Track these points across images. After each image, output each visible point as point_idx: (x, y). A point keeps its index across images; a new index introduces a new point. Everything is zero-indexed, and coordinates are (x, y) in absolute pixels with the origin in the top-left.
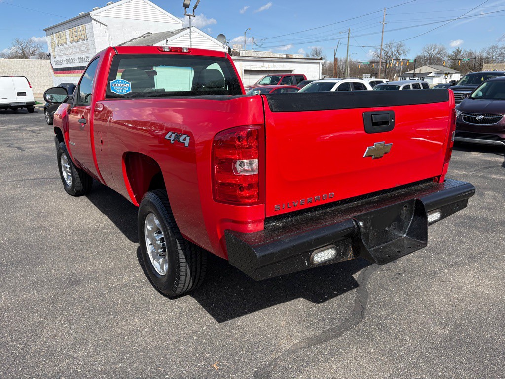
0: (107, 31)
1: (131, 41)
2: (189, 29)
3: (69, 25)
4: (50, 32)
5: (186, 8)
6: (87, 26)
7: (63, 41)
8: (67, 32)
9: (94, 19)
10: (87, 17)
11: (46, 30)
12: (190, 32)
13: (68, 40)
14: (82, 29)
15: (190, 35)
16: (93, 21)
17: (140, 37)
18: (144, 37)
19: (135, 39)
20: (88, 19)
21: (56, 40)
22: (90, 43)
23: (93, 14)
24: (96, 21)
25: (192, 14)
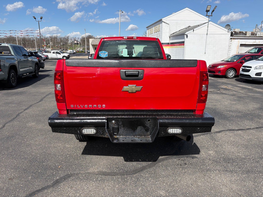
0: (168, 27)
1: (179, 31)
2: (208, 23)
3: (155, 25)
4: (148, 28)
5: (207, 12)
6: (161, 25)
7: (152, 32)
8: (154, 28)
9: (163, 22)
10: (160, 21)
11: (147, 27)
12: (208, 25)
13: (153, 32)
14: (158, 26)
15: (208, 26)
16: (163, 23)
17: (184, 29)
18: (186, 29)
19: (182, 30)
20: (161, 22)
21: (150, 32)
22: (160, 33)
23: (164, 20)
24: (164, 22)
25: (211, 15)
